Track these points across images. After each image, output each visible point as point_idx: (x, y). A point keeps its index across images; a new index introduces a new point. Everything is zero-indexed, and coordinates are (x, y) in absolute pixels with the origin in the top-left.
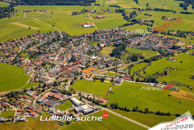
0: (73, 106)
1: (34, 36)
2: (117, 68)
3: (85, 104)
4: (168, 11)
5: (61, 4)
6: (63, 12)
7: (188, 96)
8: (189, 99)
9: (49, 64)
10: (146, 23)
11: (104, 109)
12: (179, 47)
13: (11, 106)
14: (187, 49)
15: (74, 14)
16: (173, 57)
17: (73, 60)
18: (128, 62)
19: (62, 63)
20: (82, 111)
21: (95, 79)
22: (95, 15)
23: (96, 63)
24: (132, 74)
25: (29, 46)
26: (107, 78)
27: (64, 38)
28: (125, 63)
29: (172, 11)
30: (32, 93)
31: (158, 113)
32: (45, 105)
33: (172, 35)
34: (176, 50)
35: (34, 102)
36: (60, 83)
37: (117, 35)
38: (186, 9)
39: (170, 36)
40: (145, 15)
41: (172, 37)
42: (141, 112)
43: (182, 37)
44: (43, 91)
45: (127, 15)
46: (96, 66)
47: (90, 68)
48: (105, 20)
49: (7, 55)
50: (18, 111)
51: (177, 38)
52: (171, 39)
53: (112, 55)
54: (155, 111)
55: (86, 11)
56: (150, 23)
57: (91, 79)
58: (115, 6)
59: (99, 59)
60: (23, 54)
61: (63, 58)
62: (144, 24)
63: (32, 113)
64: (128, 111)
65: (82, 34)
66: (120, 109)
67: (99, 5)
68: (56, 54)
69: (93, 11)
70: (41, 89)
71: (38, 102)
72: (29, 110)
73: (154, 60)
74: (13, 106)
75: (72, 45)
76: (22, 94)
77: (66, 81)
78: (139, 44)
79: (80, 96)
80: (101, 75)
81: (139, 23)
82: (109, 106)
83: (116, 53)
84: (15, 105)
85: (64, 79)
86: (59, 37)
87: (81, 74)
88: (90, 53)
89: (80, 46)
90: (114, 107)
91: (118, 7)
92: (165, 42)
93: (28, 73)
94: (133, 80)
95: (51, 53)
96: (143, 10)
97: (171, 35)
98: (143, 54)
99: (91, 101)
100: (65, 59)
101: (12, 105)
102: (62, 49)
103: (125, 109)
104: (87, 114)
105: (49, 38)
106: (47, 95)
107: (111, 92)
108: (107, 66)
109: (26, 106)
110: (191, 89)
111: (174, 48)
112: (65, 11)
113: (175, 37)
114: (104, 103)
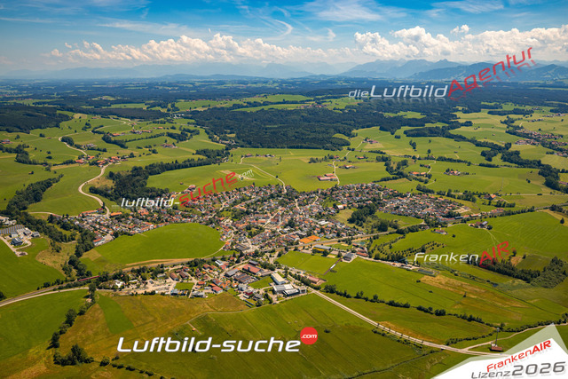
0: (272, 284)
1: (245, 190)
2: (352, 239)
3: (289, 283)
4: (459, 161)
5: (297, 148)
6: (296, 158)
7: (447, 284)
8: (447, 288)
9: (257, 228)
10: (418, 178)
11: (314, 291)
12: (459, 215)
13: (190, 277)
14: (471, 218)
15: (312, 161)
16: (444, 229)
17: (291, 224)
18: (372, 232)
19: (275, 228)
20: (282, 292)
21: (315, 251)
22: (342, 164)
23: (322, 231)
24: (372, 248)
25: (235, 203)
26: (333, 252)
27: (287, 194)
28: (367, 233)
29: (465, 162)
30: (221, 264)
31: (391, 304)
32: (235, 280)
33: (454, 197)
34: (453, 219)
35: (222, 275)
36: (263, 254)
37: (368, 193)
38: (490, 160)
39: (449, 199)
40: (421, 166)
41: (453, 200)
42: (366, 299)
43: (469, 200)
44: (237, 262)
45: (392, 165)
46: (322, 235)
47: (313, 237)
48: (356, 171)
49: (203, 212)
50: (198, 284)
51: (460, 201)
52: (451, 203)
53: (351, 221)
54: (387, 300)
55: (331, 158)
56: (424, 178)
57: (310, 252)
58: (378, 152)
59: (330, 225)
60: (225, 213)
61: (278, 221)
62: (416, 179)
63: (216, 288)
64: (348, 297)
65: (315, 189)
66: (338, 294)
67: (353, 150)
68: (269, 215)
69: (343, 158)
70: (236, 259)
71: (226, 275)
72: (212, 284)
73: (412, 231)
74: (193, 278)
75: (297, 204)
76: (209, 263)
77: (273, 251)
78: (398, 207)
79: (286, 272)
80: (326, 247)
81: (406, 177)
82: (322, 289)
83: (358, 218)
84: (197, 277)
85: (271, 249)
86: (281, 192)
87: (297, 243)
88: (320, 216)
89: (308, 207)
90: (330, 290)
91: (382, 153)
92: (439, 206)
93: (225, 237)
94: (370, 257)
95: (263, 213)
96: (419, 159)
97: (451, 196)
98: (399, 223)
99: (299, 280)
100: (281, 223)
101: (192, 276)
102: (280, 208)
103: (345, 295)
104: (288, 296)
105: (266, 193)
106: (241, 267)
107: (332, 271)
108: (338, 235)
109: (210, 278)
110: (456, 275)
111: (450, 215)
112: (300, 158)
113: (457, 200)
114: (318, 284)
